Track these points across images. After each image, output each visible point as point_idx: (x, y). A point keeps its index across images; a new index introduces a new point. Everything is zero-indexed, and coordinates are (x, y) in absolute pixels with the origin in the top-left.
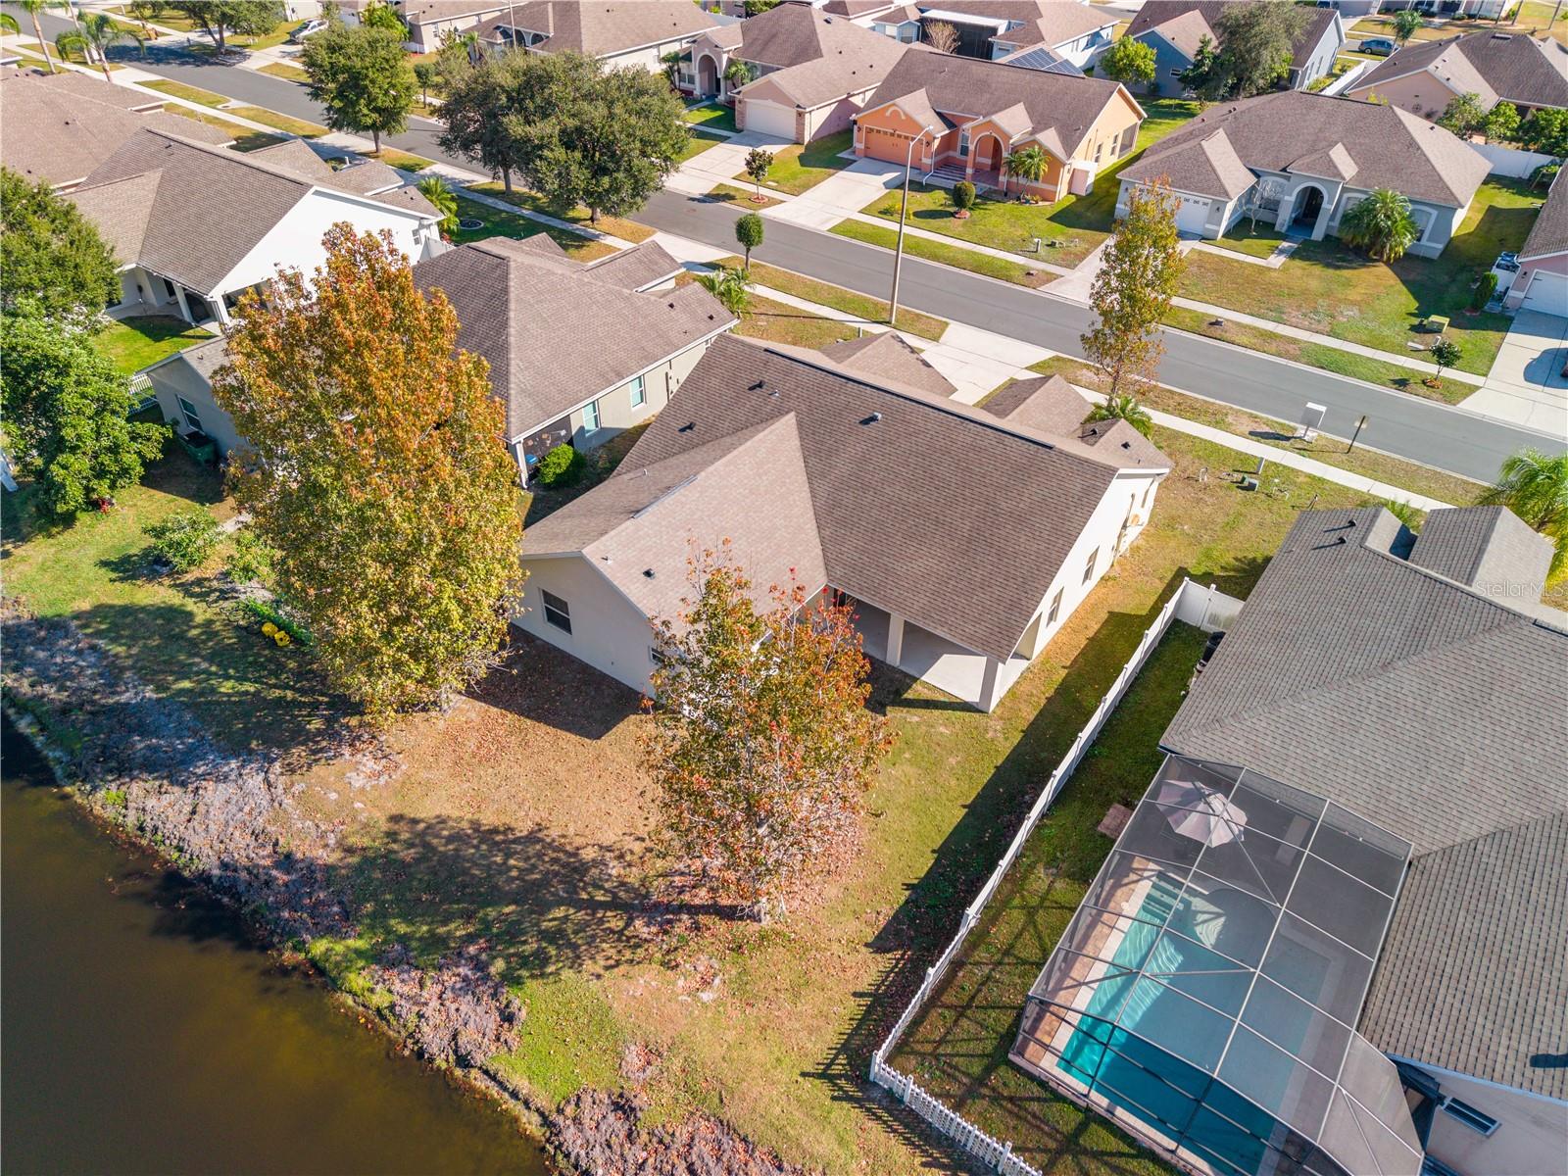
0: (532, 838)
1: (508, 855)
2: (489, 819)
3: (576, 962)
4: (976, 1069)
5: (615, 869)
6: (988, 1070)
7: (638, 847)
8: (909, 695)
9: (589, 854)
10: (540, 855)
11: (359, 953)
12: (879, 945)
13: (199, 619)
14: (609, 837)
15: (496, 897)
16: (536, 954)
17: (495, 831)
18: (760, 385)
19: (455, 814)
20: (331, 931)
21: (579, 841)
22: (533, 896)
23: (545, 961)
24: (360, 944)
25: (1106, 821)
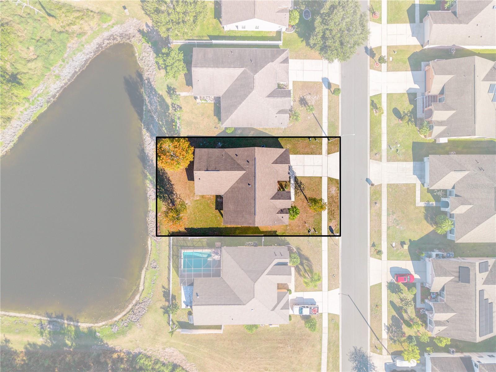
0: (172, 185)
1: (168, 184)
2: (171, 178)
3: (163, 201)
4: (179, 245)
5: (175, 197)
6: (179, 246)
7: (179, 197)
8: (221, 211)
9: (174, 192)
10: (171, 187)
11: (150, 179)
12: (185, 229)
13: (170, 112)
14: (178, 193)
15: (163, 187)
16: (161, 197)
17: (170, 180)
18: (248, 162)
19: (168, 174)
20: (150, 173)
21: (175, 190)
22: (166, 191)
23: (161, 198)
24: (151, 178)
25: (217, 243)
